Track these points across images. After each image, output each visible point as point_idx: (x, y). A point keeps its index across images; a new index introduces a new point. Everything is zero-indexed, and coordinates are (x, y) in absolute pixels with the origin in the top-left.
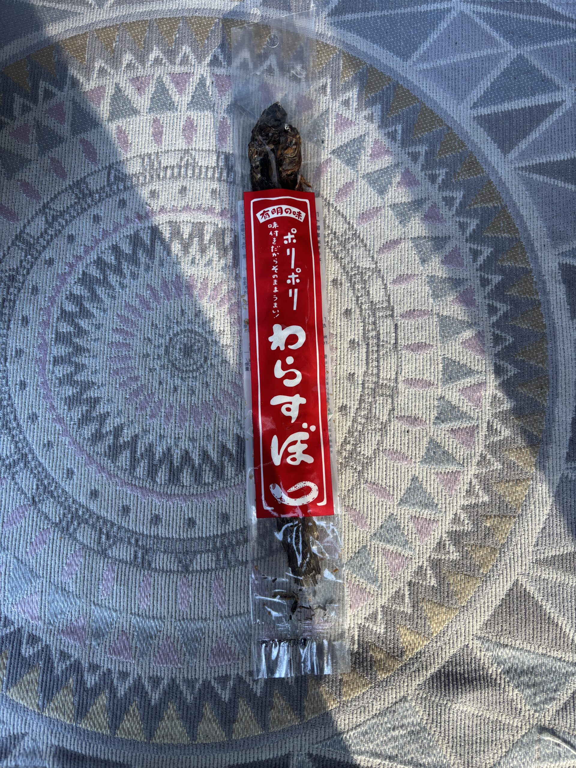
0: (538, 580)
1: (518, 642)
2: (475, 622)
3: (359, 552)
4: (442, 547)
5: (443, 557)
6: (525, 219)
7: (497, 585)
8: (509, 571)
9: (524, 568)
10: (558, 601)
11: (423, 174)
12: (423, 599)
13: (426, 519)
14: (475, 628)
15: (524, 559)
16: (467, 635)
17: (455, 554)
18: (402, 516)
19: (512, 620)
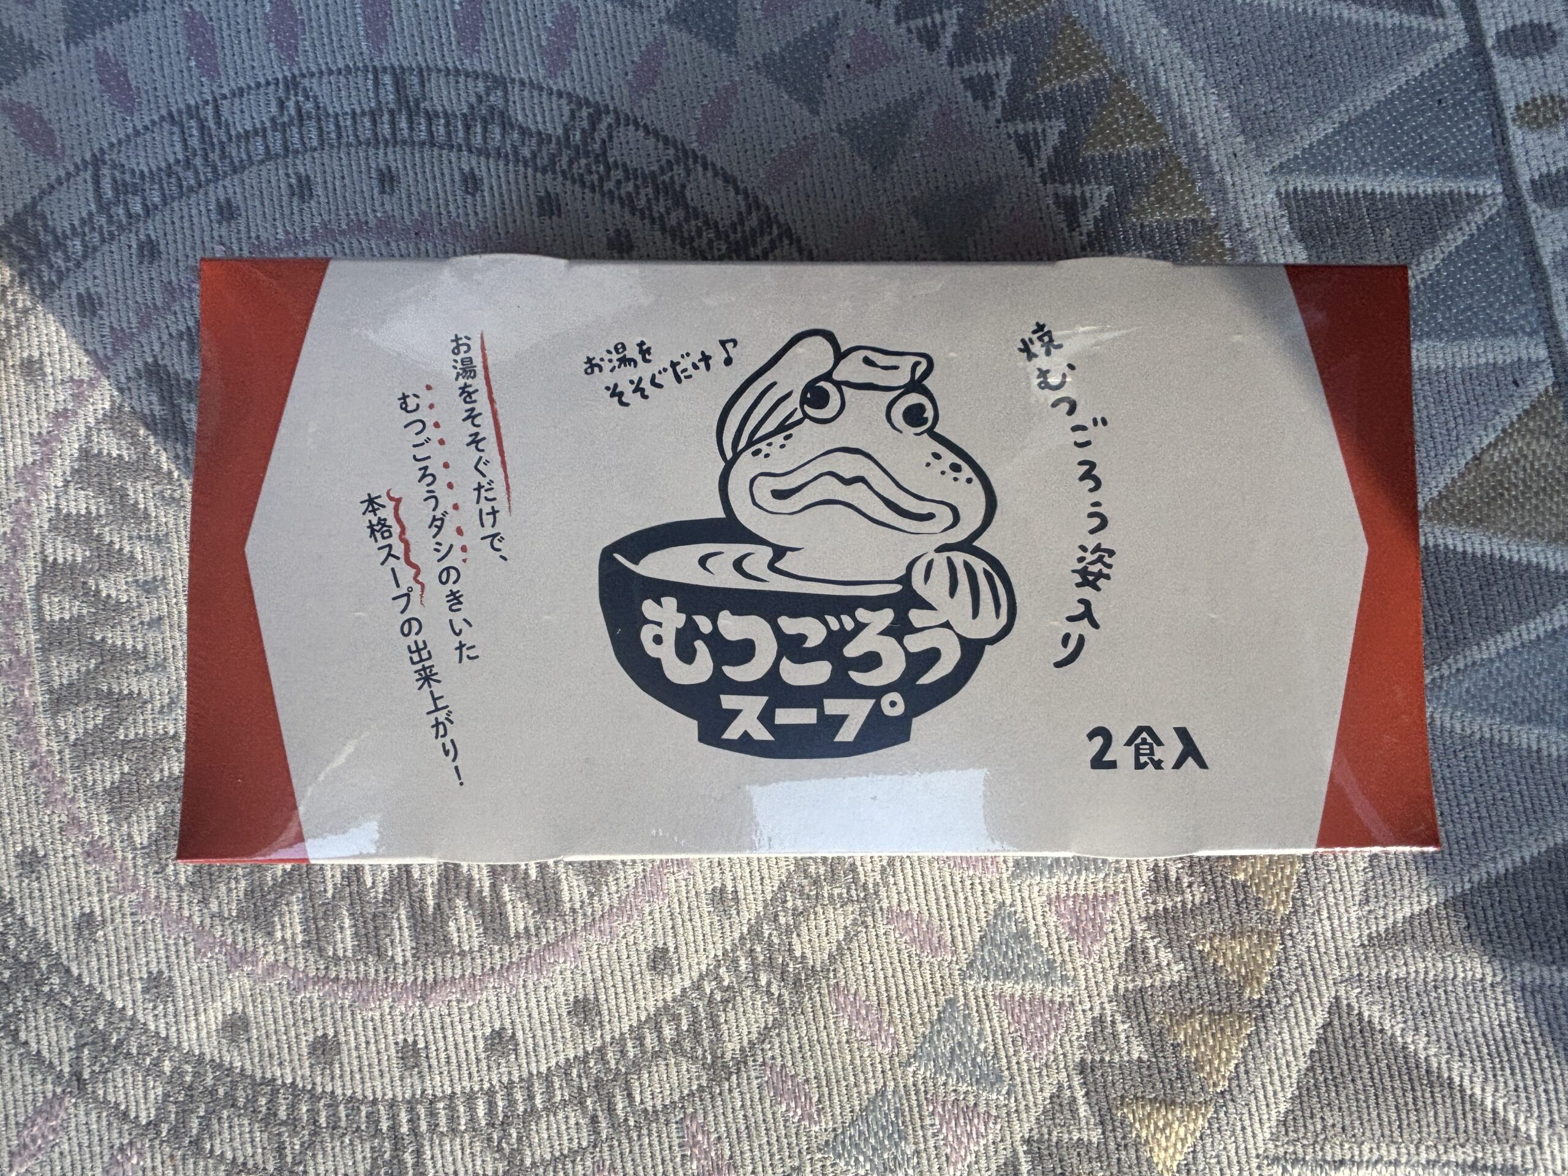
0: (1382, 985)
1: (1366, 1148)
2: (1257, 1125)
3: (940, 1019)
4: (1140, 957)
5: (1148, 982)
6: (1175, 98)
7: (1293, 1021)
8: (1311, 979)
9: (1345, 964)
10: (1440, 1025)
11: (902, 31)
12: (1123, 1097)
13: (1085, 897)
14: (1260, 1138)
15: (1340, 943)
16: (1244, 1159)
17: (1175, 968)
18: (1028, 904)
19: (1343, 1099)
